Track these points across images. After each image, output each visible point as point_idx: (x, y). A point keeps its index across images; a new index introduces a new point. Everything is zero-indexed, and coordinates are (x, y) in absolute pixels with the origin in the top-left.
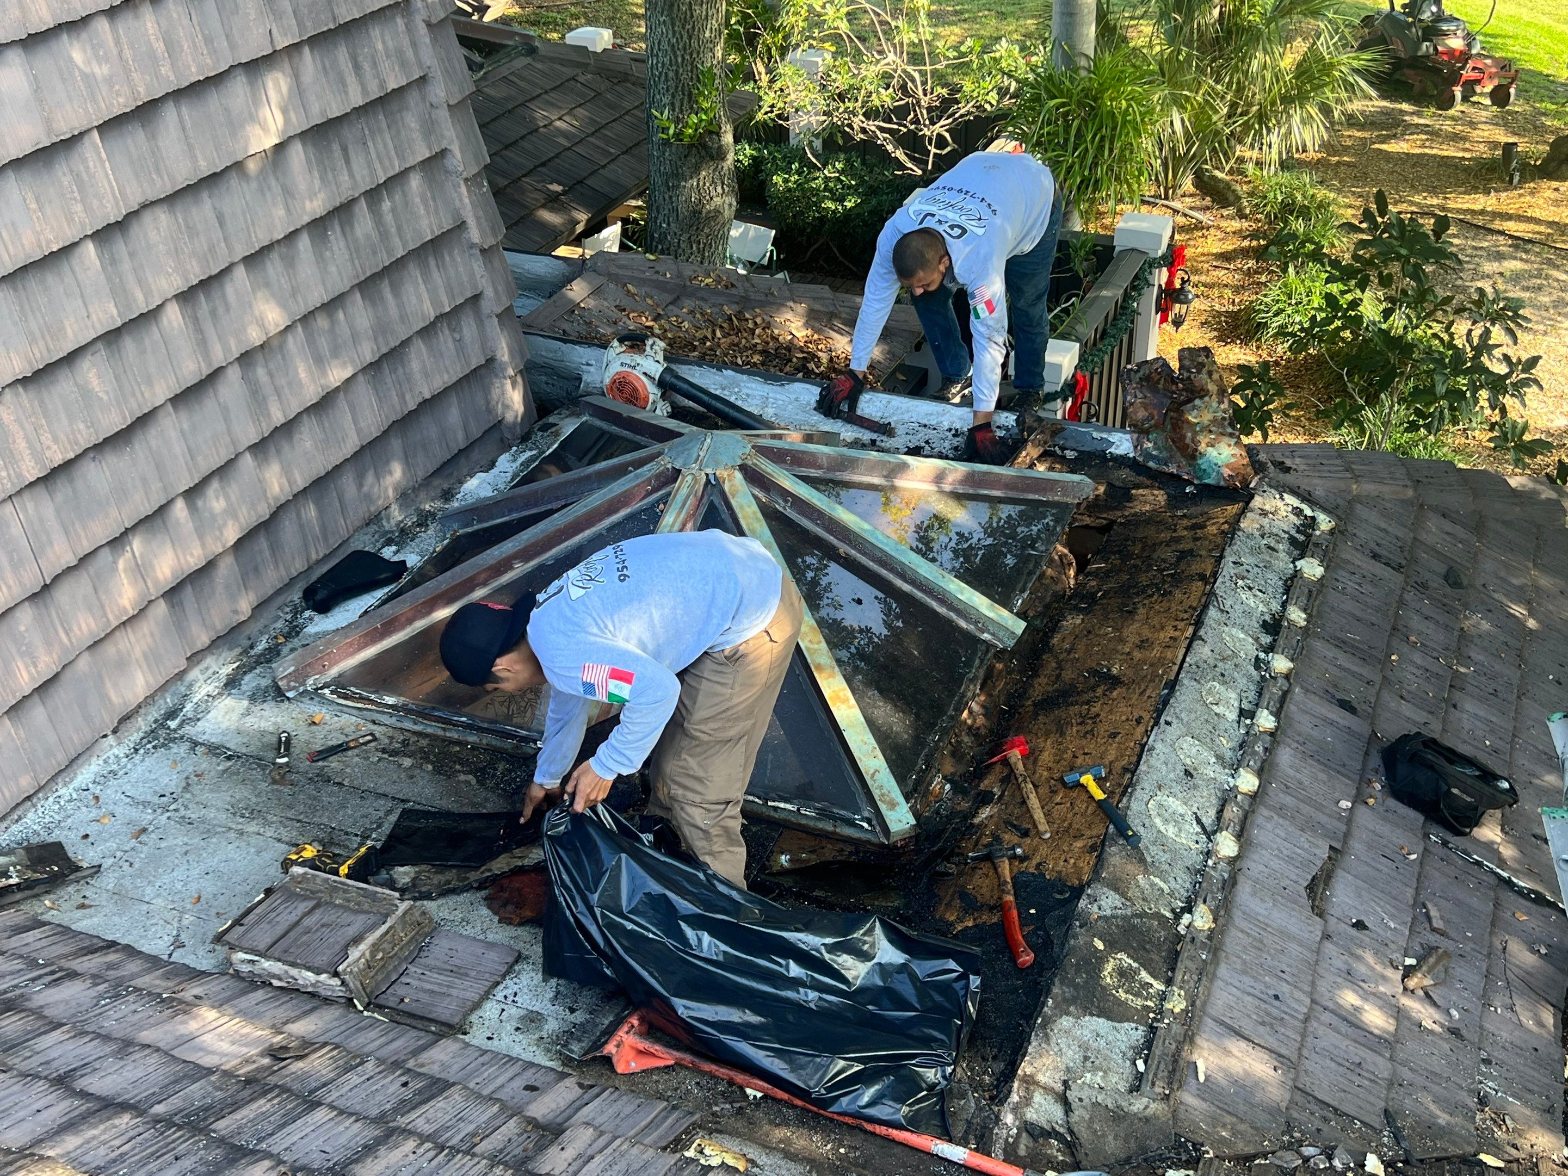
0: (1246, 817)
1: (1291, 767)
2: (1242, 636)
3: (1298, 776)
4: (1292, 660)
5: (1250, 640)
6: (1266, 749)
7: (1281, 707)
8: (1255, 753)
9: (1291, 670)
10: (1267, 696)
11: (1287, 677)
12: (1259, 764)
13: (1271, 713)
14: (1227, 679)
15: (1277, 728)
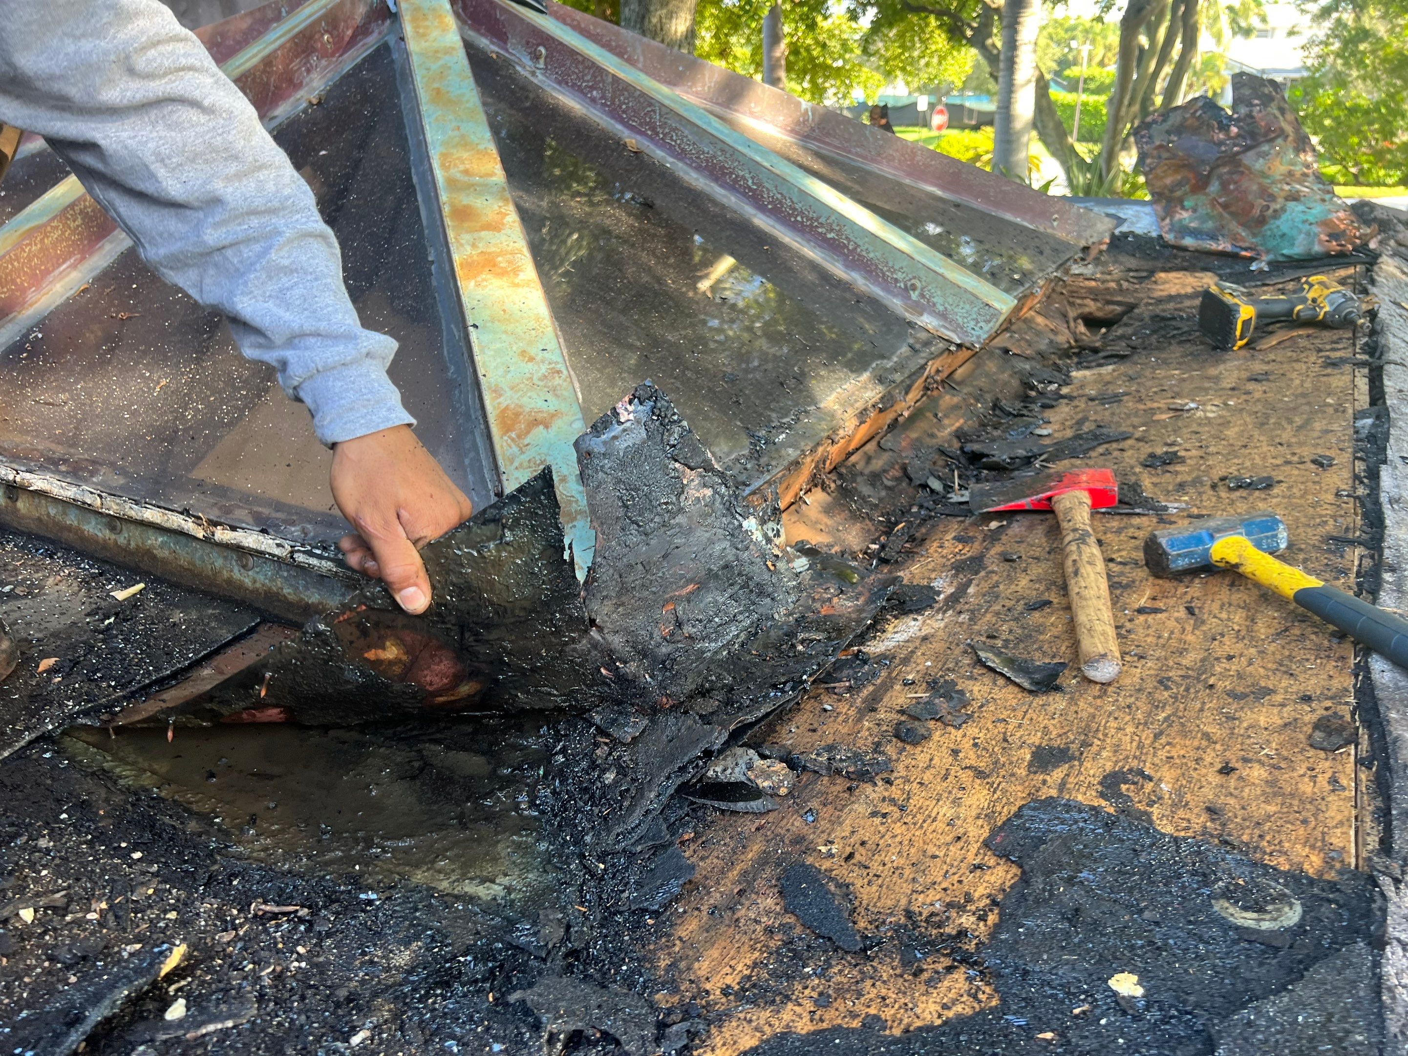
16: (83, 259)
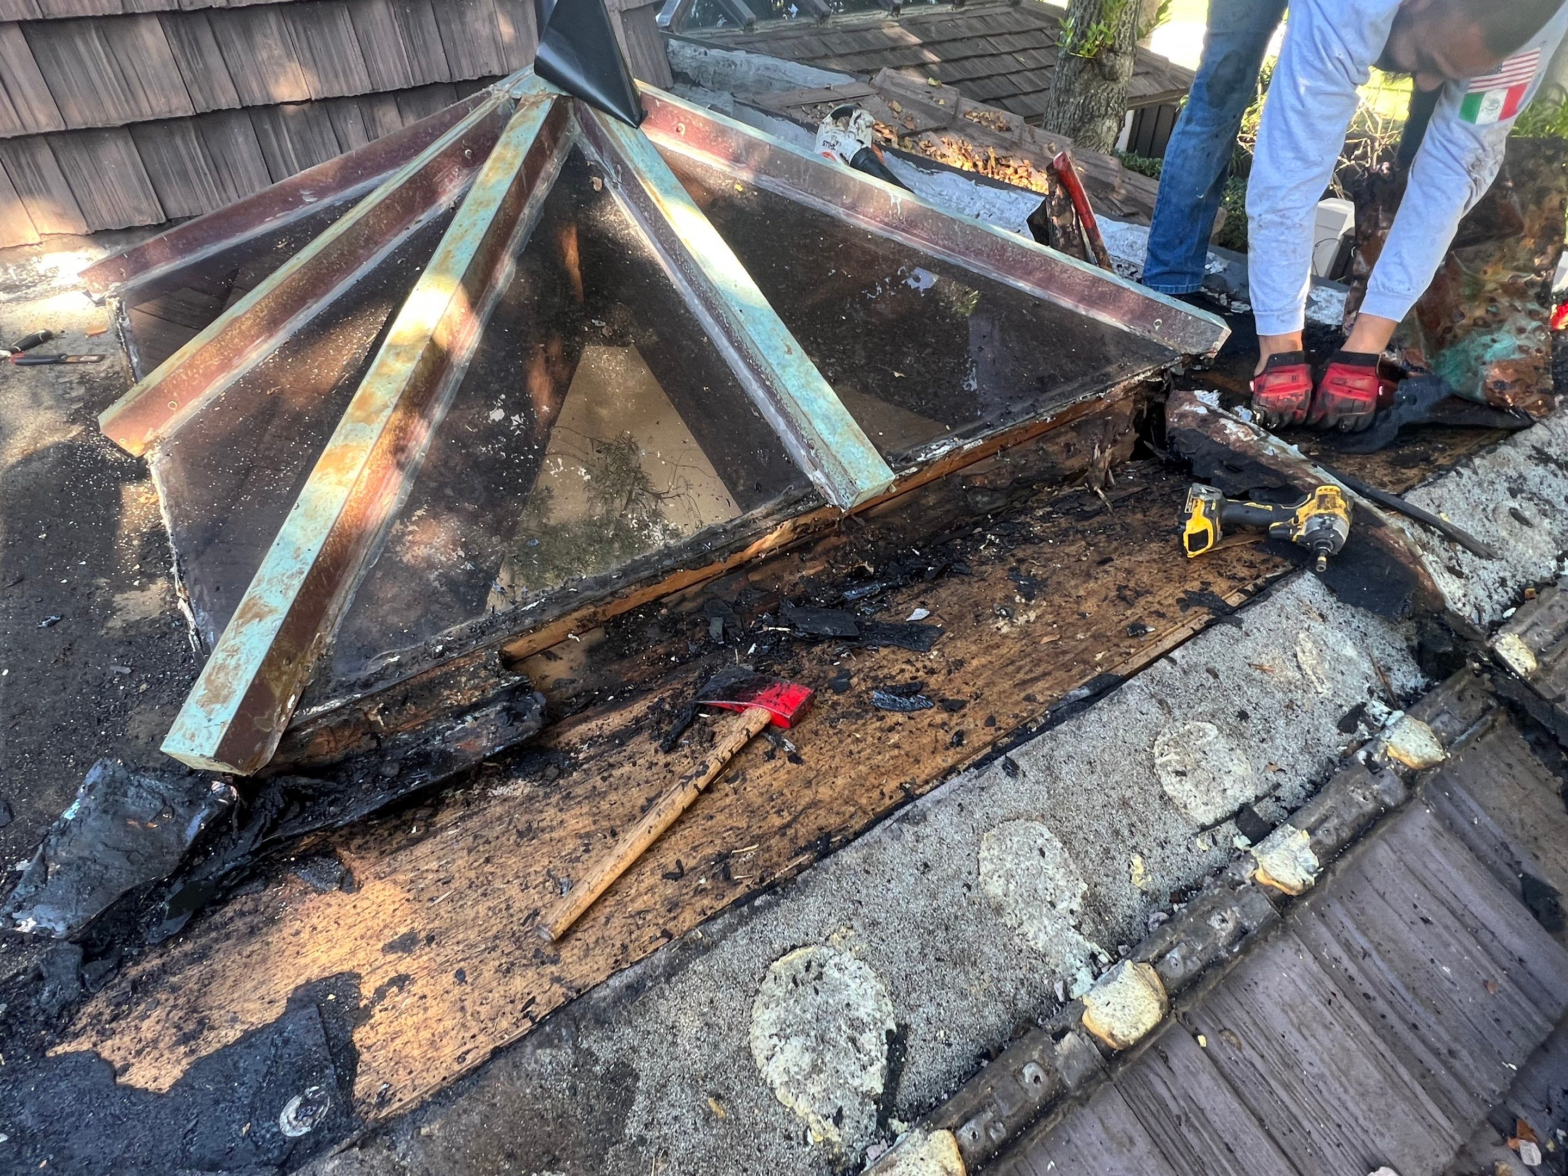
0: (1047, 1108)
1: (1287, 1008)
2: (1350, 651)
3: (1294, 1039)
4: (1446, 744)
5: (1366, 667)
6: (1241, 933)
7: (1354, 840)
8: (1201, 931)
9: (1429, 766)
10: (1328, 802)
11: (1411, 778)
12: (1194, 965)
13: (1316, 846)
14: (1248, 728)
15: (1307, 891)
16: (271, 336)
